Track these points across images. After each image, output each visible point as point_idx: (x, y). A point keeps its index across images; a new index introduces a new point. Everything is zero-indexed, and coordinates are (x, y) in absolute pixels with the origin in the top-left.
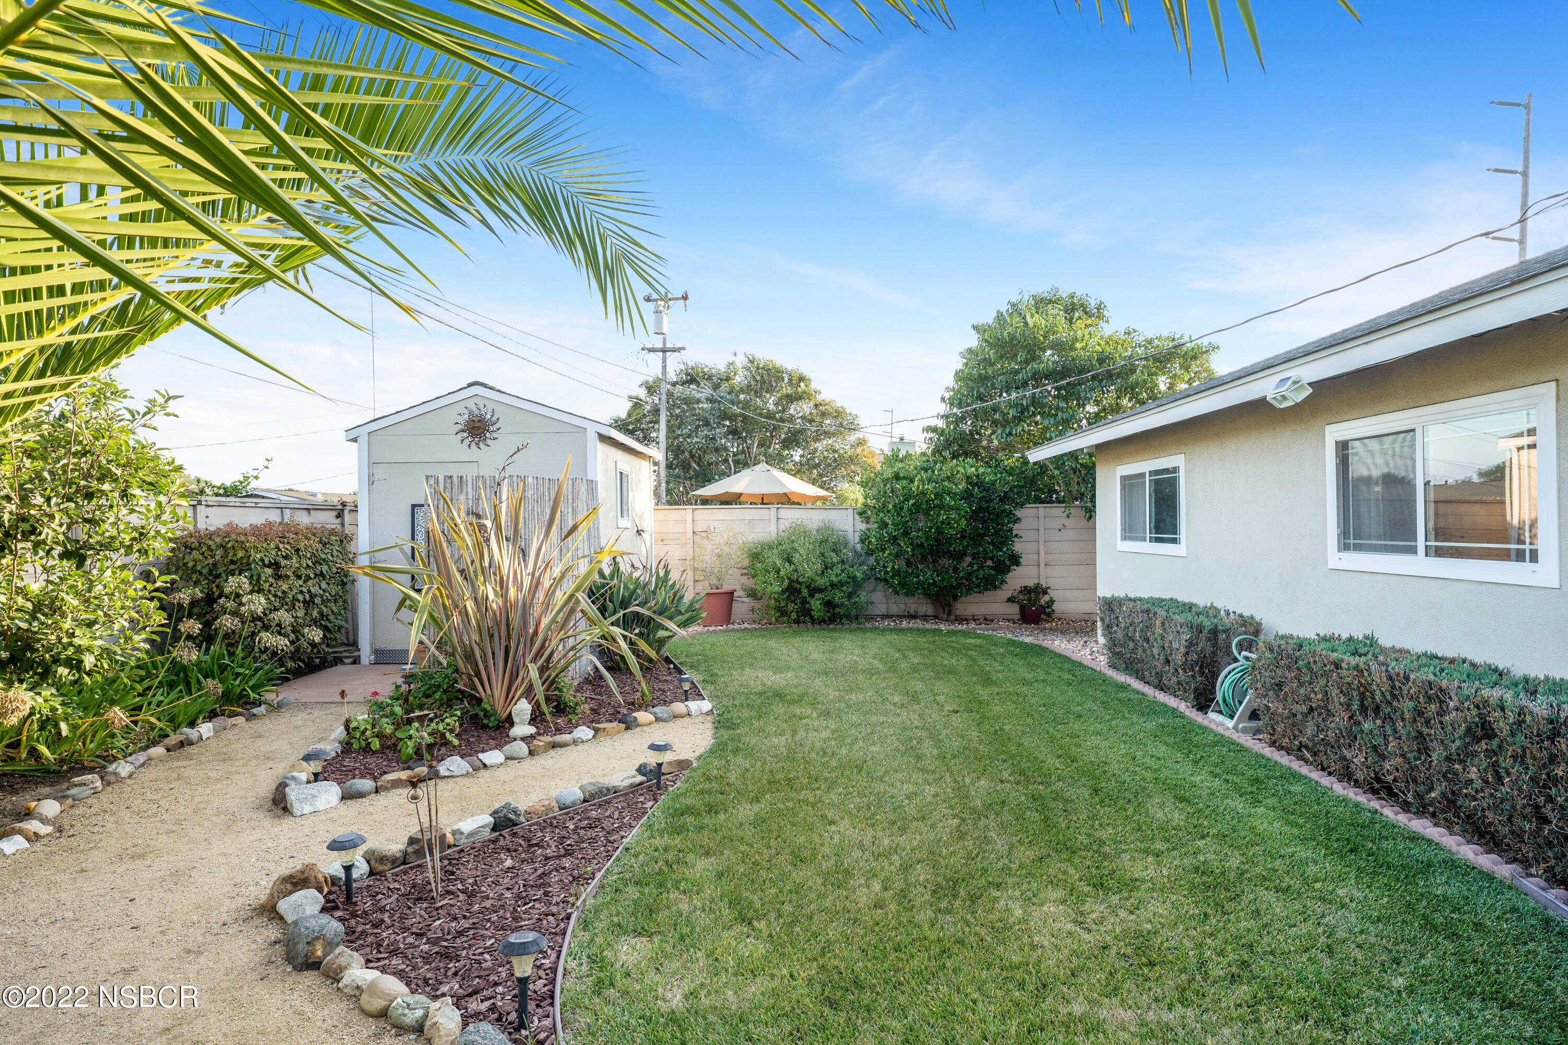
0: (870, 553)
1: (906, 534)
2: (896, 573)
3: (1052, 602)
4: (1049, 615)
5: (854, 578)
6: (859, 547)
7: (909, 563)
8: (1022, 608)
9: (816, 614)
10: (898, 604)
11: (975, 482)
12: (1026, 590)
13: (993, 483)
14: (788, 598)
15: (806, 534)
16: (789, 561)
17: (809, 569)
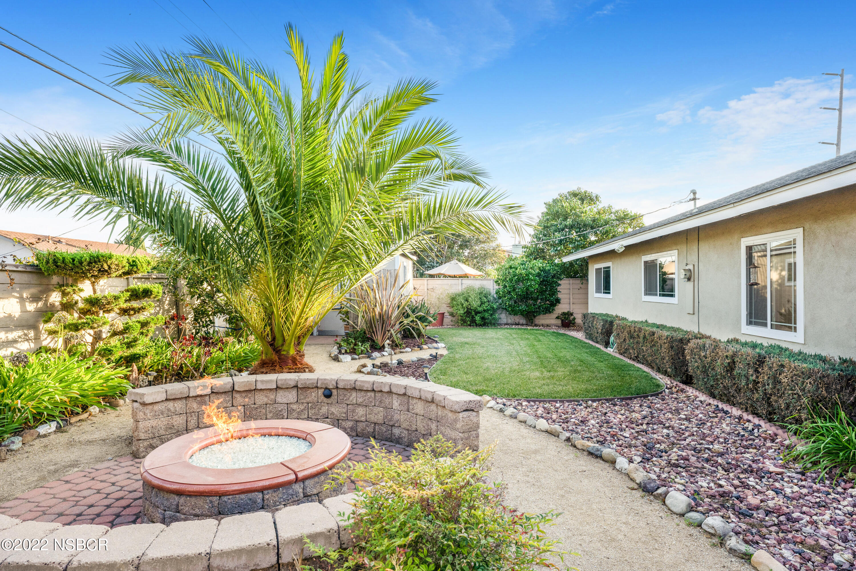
0: (500, 298)
1: (514, 290)
2: (510, 306)
3: (574, 319)
4: (573, 324)
5: (493, 308)
6: (495, 296)
7: (515, 302)
8: (562, 321)
9: (478, 322)
10: (511, 319)
11: (543, 270)
12: (564, 314)
13: (549, 270)
14: (466, 316)
15: (473, 290)
16: (467, 300)
17: (475, 304)
